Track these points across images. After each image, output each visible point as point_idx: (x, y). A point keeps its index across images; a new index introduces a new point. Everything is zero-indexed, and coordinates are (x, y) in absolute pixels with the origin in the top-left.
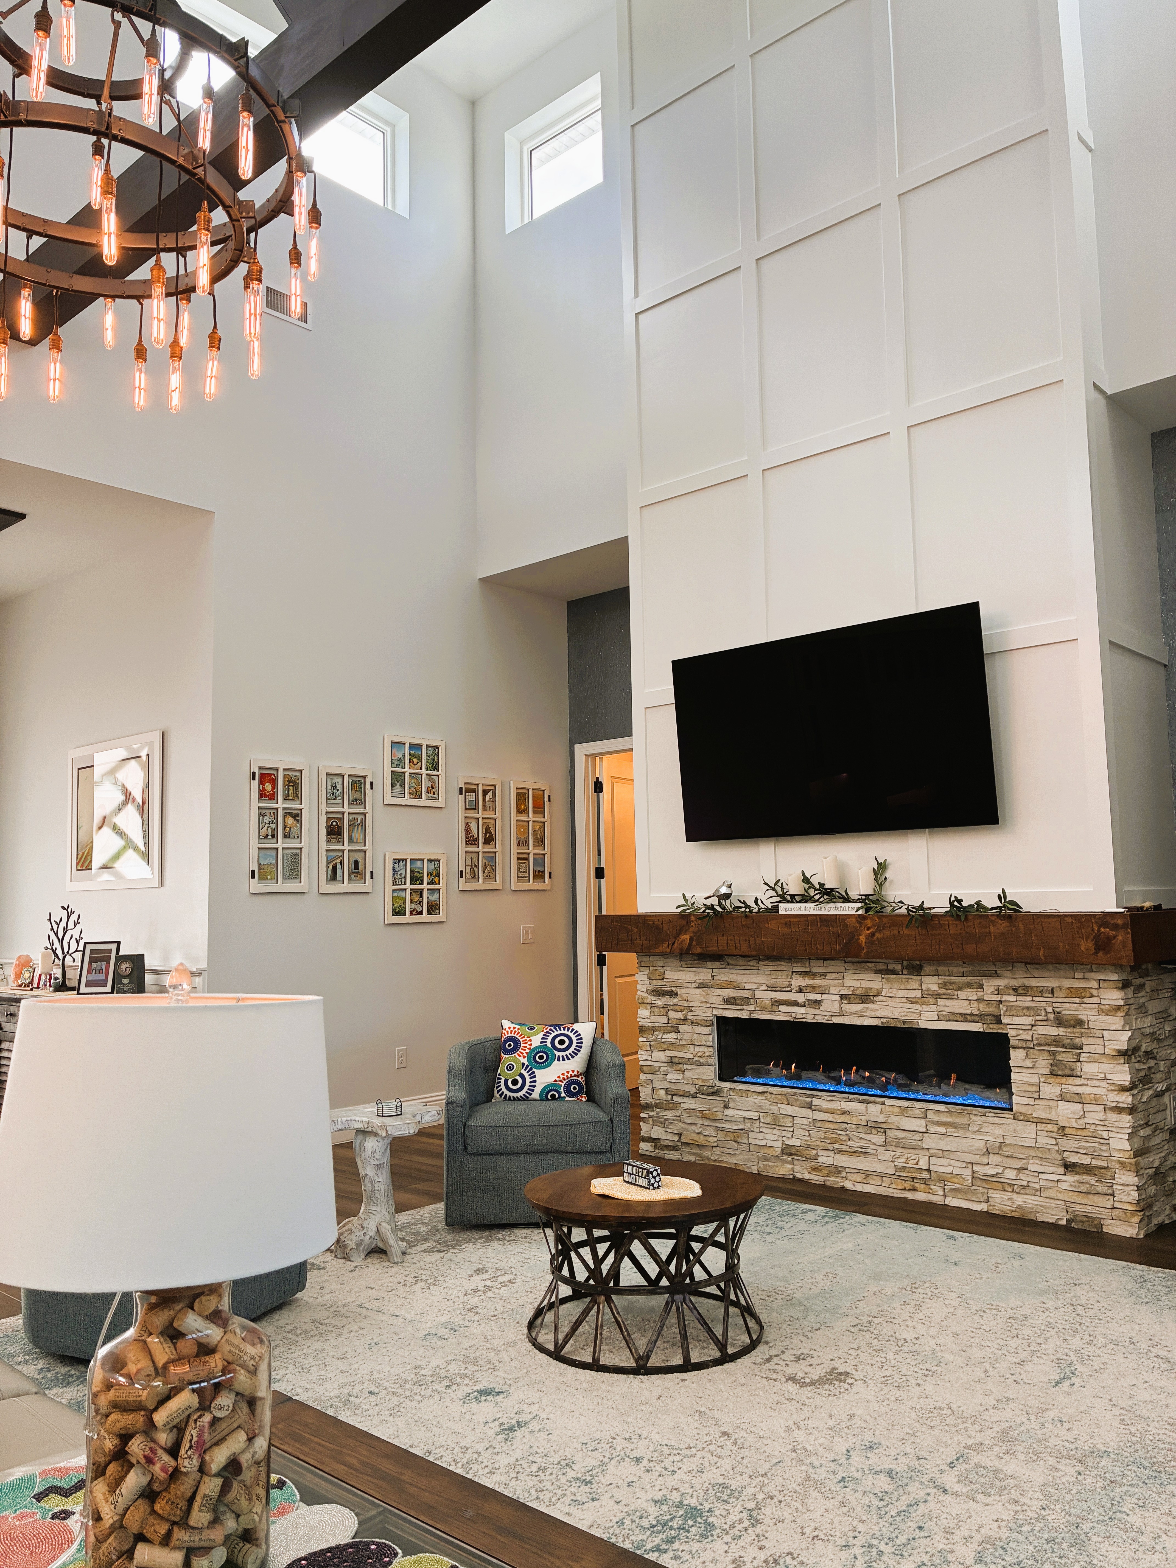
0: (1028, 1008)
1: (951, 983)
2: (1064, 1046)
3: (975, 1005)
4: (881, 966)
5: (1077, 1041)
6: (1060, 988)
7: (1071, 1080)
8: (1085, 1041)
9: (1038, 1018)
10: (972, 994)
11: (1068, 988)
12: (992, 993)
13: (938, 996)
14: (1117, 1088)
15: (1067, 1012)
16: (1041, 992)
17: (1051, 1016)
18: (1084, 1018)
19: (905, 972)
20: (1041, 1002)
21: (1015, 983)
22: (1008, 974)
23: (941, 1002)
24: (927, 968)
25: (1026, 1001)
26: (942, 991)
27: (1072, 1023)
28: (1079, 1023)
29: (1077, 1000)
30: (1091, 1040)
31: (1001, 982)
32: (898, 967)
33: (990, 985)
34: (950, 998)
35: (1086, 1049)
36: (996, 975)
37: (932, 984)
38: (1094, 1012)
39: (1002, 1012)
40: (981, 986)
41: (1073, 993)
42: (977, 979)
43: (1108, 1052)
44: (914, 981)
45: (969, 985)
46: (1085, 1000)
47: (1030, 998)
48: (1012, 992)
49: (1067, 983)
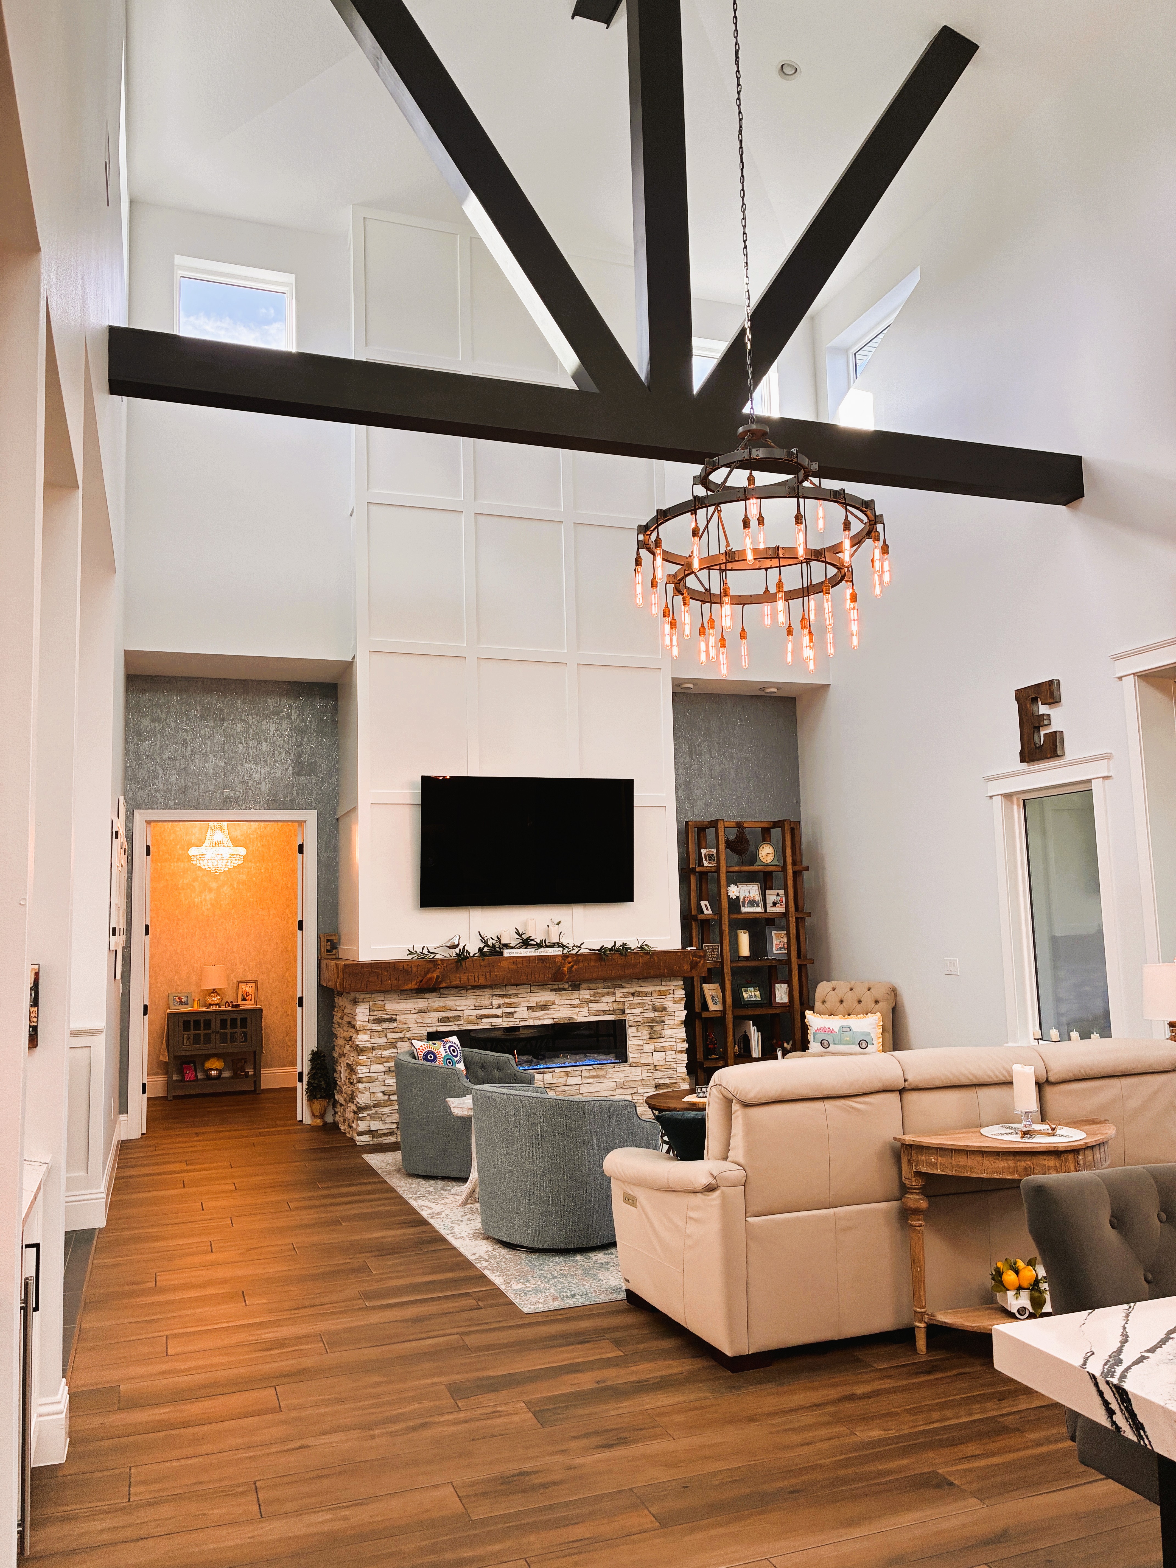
0: (639, 1003)
1: (597, 993)
2: (657, 1022)
3: (610, 1004)
4: (556, 987)
5: (663, 1018)
6: (655, 991)
7: (660, 1040)
8: (666, 1018)
9: (645, 1008)
10: (611, 999)
11: (659, 991)
12: (621, 997)
13: (591, 1002)
14: (681, 1041)
15: (658, 1004)
16: (646, 994)
17: (651, 1007)
18: (666, 1006)
19: (570, 989)
20: (646, 1000)
21: (632, 990)
22: (628, 985)
23: (590, 1005)
24: (583, 986)
25: (639, 1000)
26: (592, 998)
27: (661, 1009)
28: (664, 1009)
29: (664, 997)
30: (669, 1017)
31: (625, 990)
32: (566, 986)
33: (619, 993)
34: (597, 1002)
35: (667, 1022)
36: (622, 987)
37: (585, 994)
38: (671, 1002)
39: (626, 1007)
40: (614, 994)
41: (661, 993)
42: (612, 990)
43: (676, 1022)
44: (576, 994)
45: (608, 994)
46: (668, 996)
47: (641, 998)
48: (630, 996)
49: (658, 988)
